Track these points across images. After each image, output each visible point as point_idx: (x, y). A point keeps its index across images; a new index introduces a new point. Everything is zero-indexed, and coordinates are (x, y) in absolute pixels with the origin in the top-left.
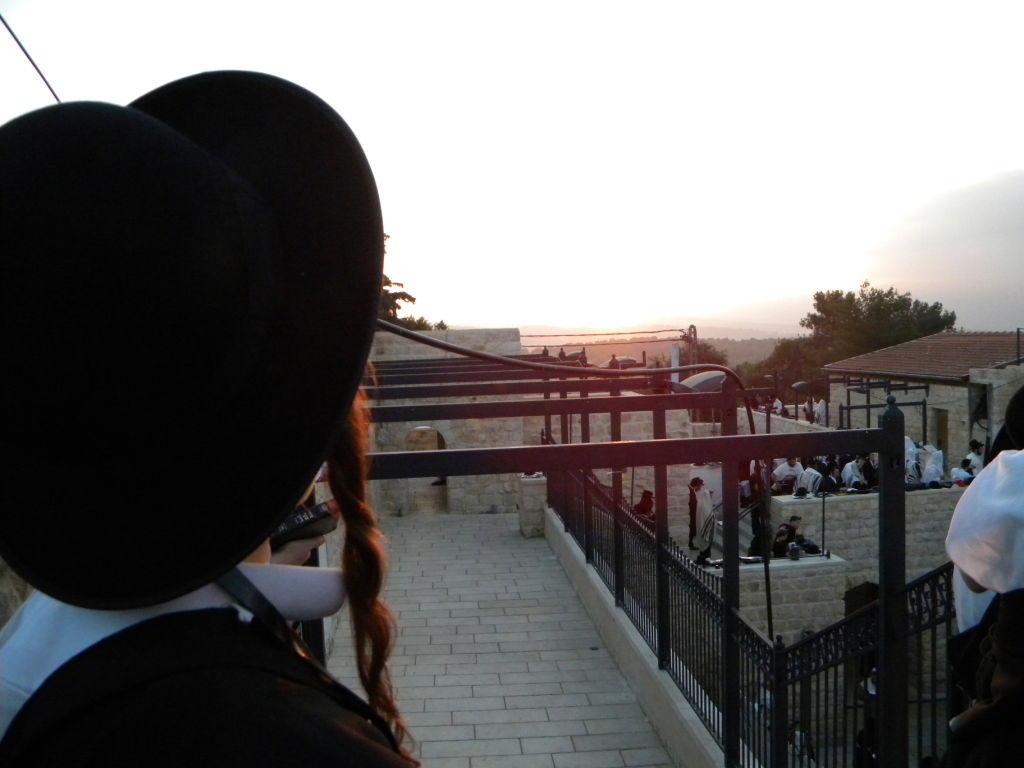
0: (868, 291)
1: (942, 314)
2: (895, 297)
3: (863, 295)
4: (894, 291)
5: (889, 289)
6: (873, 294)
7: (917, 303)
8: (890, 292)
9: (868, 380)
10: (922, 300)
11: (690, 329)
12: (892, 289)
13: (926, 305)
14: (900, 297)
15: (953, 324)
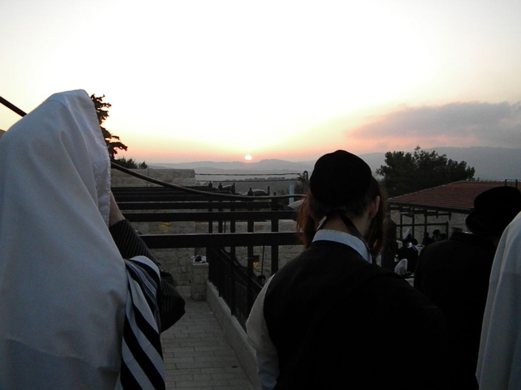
0: (419, 152)
1: (466, 169)
2: (437, 157)
3: (416, 155)
4: (435, 153)
5: (432, 151)
6: (423, 154)
7: (450, 161)
8: (433, 154)
9: (414, 209)
10: (454, 160)
11: (304, 173)
12: (434, 152)
13: (456, 162)
14: (439, 157)
15: (473, 175)
